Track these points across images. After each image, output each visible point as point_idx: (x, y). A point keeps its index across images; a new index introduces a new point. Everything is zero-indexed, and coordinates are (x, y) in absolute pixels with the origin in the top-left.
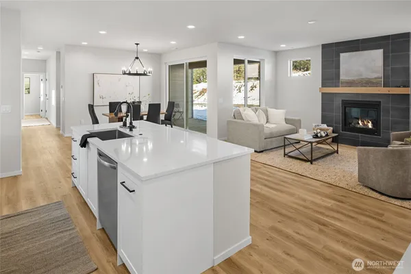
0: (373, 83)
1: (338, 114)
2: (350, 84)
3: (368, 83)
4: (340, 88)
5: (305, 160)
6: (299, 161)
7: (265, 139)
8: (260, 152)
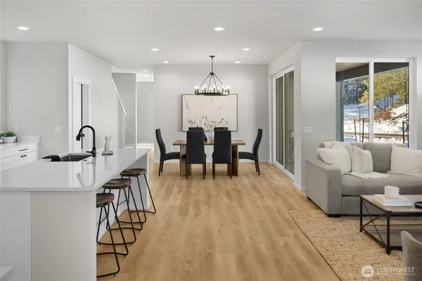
5: (382, 245)
6: (373, 243)
7: (343, 196)
8: (330, 216)
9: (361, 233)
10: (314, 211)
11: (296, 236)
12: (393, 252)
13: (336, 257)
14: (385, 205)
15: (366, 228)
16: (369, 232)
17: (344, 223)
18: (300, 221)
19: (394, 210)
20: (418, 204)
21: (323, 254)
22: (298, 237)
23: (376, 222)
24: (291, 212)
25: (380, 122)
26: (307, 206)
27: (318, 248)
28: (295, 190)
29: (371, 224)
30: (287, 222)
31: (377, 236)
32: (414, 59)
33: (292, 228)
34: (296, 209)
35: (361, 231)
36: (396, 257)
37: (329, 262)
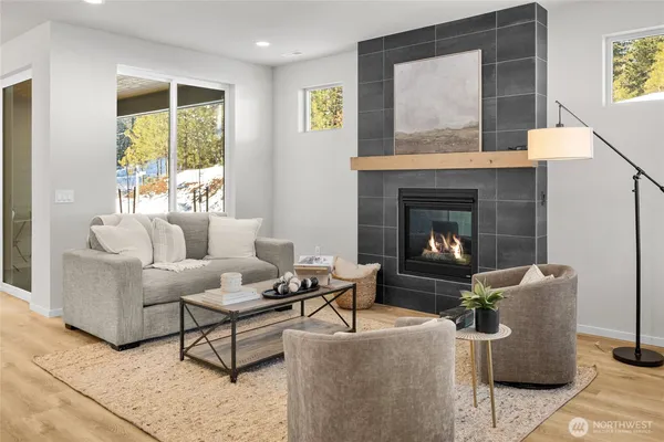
0: (459, 141)
1: (392, 228)
2: (415, 145)
3: (452, 142)
4: (395, 157)
5: (222, 371)
6: (207, 372)
7: (145, 306)
8: (123, 348)
9: (183, 363)
10: (88, 346)
11: (65, 404)
12: (240, 376)
13: (157, 415)
14: (225, 303)
15: (192, 352)
16: (199, 356)
17: (148, 354)
18: (64, 373)
19: (242, 309)
20: (268, 294)
21: (130, 419)
22: (69, 403)
23: (211, 336)
24: (38, 360)
25: (151, 196)
26: (71, 341)
27: (119, 412)
28: (35, 318)
29: (204, 340)
30: (36, 381)
31: (213, 360)
32: (231, 86)
33: (51, 390)
34: (48, 353)
35: (182, 359)
36: (247, 383)
37: (147, 429)
